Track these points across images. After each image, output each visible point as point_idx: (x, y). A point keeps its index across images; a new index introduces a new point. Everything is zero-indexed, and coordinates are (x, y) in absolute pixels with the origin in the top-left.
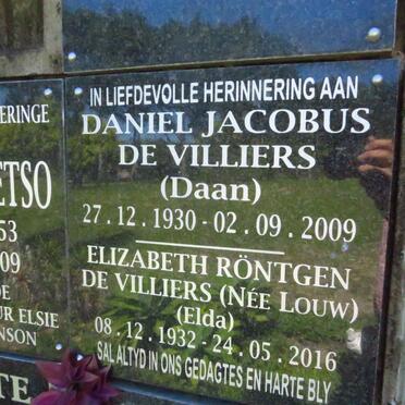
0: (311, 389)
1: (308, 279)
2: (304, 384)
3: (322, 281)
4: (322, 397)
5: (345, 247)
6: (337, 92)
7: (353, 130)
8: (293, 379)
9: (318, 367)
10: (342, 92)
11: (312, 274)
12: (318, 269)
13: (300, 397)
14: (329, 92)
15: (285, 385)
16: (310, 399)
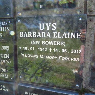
0: (5, 76)
1: (3, 56)
2: (4, 75)
3: (5, 57)
4: (7, 77)
5: (8, 51)
6: (4, 24)
7: (7, 31)
8: (2, 74)
9: (6, 72)
10: (5, 24)
11: (3, 55)
12: (4, 55)
13: (4, 77)
14: (3, 24)
15: (1, 75)
16: (5, 77)
